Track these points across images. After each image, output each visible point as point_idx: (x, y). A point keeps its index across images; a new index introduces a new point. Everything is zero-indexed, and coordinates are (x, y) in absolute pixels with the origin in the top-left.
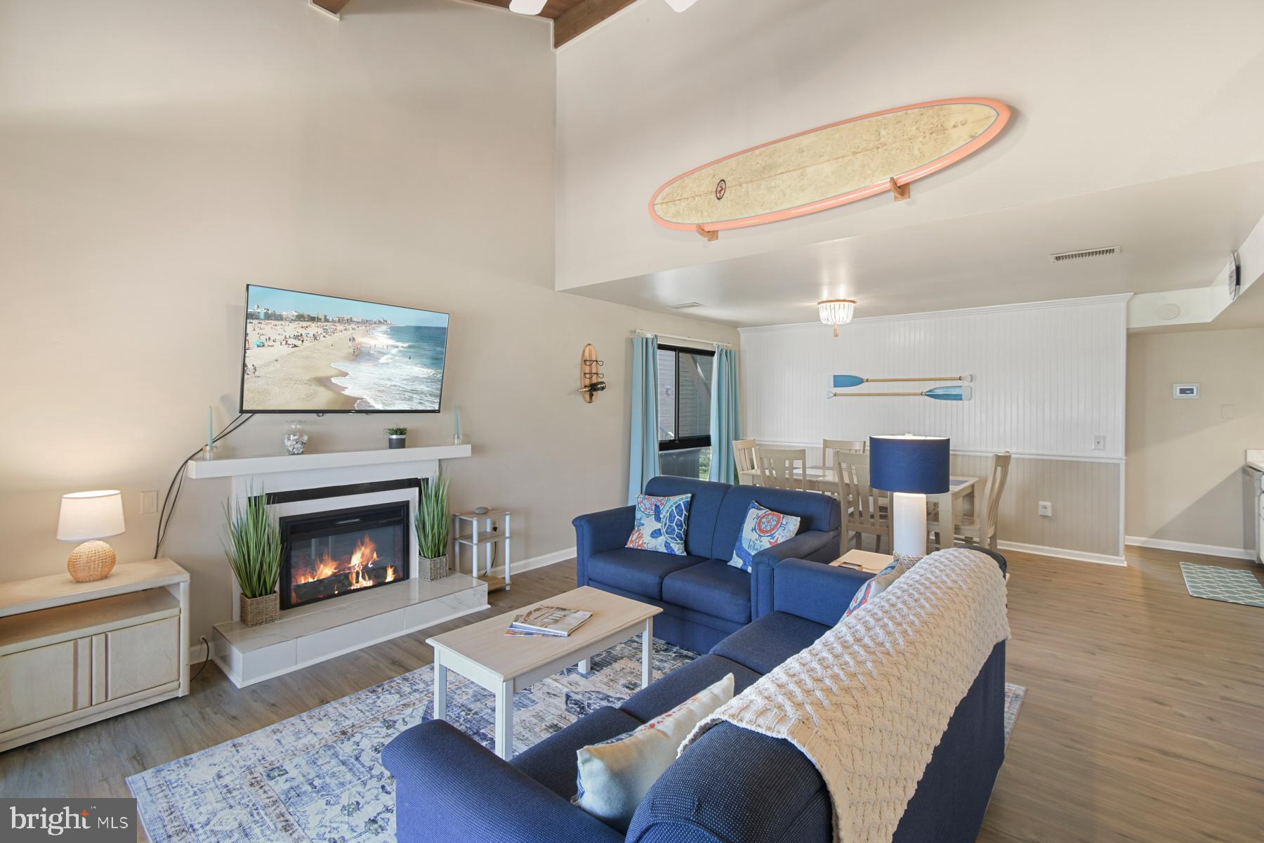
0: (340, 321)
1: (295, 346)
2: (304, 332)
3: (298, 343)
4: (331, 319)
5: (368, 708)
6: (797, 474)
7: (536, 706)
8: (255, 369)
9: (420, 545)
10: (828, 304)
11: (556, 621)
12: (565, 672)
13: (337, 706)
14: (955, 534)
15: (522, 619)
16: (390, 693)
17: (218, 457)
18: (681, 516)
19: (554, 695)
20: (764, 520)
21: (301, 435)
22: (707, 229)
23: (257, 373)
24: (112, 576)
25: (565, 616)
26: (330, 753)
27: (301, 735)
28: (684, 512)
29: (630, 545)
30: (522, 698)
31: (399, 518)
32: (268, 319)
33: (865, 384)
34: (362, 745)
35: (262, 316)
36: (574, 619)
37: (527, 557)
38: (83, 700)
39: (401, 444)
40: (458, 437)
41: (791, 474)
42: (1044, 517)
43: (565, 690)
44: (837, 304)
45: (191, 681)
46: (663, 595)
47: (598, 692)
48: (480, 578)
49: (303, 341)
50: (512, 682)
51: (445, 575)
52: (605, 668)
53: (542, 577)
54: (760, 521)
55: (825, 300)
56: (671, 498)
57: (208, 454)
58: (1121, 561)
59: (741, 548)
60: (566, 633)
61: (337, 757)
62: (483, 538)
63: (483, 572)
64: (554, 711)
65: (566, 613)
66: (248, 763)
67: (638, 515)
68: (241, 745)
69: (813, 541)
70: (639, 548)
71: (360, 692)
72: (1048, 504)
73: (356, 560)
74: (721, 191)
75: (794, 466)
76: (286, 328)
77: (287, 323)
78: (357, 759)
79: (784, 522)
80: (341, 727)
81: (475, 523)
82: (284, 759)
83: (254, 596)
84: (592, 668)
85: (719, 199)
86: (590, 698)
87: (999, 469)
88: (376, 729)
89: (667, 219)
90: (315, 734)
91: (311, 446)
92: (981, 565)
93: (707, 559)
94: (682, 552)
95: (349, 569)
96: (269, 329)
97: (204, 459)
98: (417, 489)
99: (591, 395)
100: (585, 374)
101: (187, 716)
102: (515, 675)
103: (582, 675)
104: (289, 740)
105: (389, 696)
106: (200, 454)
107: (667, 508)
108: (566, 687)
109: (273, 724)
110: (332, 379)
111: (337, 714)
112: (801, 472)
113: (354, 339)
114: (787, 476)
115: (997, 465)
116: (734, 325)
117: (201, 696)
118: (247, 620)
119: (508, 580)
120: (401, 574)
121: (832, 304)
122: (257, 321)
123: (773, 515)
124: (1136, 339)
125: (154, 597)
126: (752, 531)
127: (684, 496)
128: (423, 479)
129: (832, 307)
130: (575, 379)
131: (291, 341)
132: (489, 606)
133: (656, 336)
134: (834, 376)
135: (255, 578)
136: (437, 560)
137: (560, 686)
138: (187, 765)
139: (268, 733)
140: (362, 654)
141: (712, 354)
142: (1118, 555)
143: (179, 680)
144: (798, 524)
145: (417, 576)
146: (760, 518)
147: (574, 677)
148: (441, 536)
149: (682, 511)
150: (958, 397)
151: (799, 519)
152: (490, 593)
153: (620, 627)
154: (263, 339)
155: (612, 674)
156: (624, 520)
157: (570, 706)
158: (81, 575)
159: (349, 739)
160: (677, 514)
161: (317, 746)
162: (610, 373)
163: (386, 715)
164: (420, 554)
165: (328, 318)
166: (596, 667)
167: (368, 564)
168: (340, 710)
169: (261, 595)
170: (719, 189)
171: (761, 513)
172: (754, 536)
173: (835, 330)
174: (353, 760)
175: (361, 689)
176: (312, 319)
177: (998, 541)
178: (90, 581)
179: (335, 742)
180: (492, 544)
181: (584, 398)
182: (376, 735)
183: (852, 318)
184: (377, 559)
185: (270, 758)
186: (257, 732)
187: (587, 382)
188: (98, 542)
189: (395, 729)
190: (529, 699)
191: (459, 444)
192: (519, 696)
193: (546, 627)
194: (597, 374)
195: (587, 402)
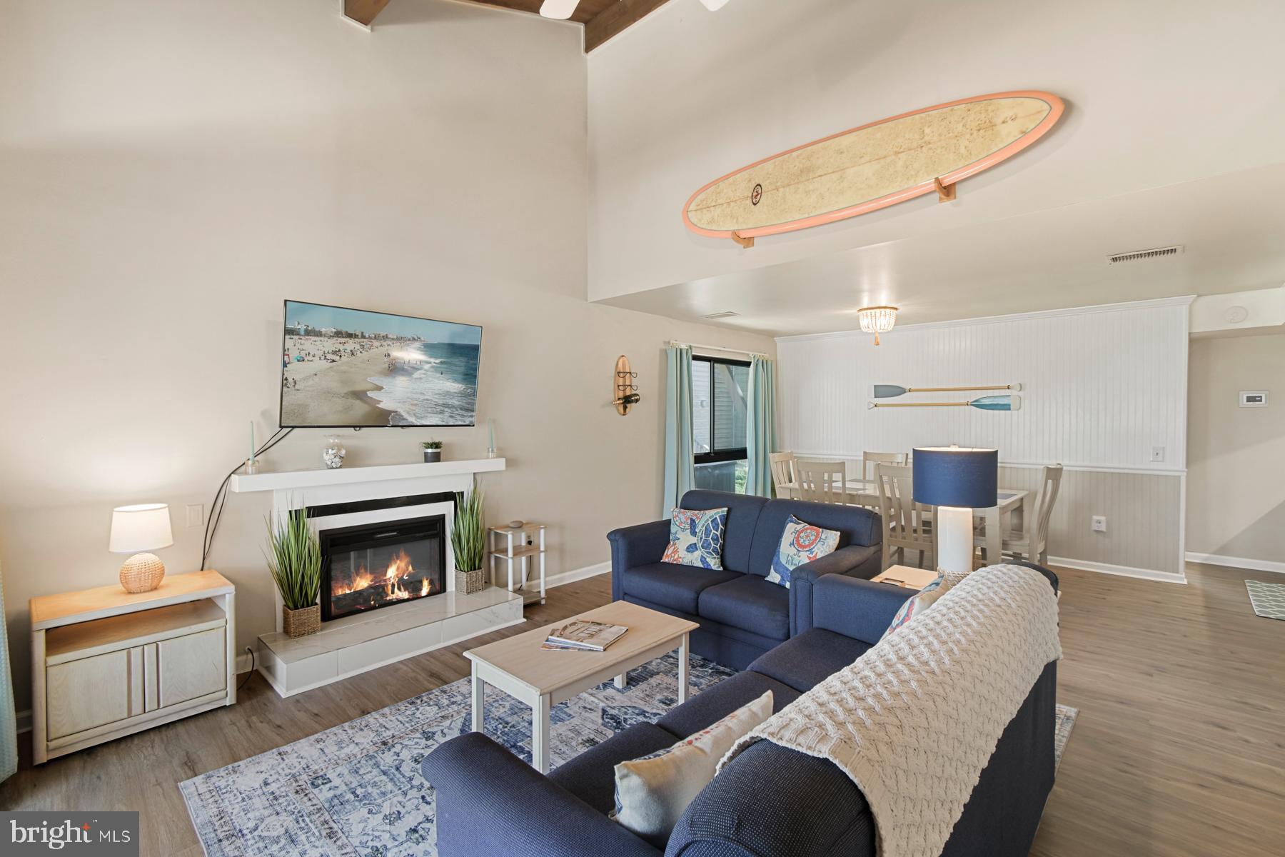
0: (376, 338)
1: (334, 361)
2: (341, 347)
3: (337, 358)
4: (367, 336)
5: (407, 720)
6: (837, 488)
7: (572, 720)
8: (295, 383)
9: (457, 559)
10: (869, 311)
11: (591, 636)
12: (601, 687)
13: (378, 716)
14: (1003, 549)
15: (557, 633)
16: (429, 705)
17: (259, 472)
18: (717, 531)
19: (590, 709)
20: (802, 535)
21: (339, 450)
22: (742, 236)
23: (297, 387)
24: (162, 587)
25: (600, 630)
26: (371, 763)
27: (343, 745)
28: (721, 526)
29: (665, 559)
30: (558, 712)
31: (436, 532)
32: (308, 335)
33: (908, 394)
34: (402, 756)
35: (302, 332)
36: (609, 634)
37: (563, 571)
38: (137, 708)
39: (436, 458)
40: (492, 450)
41: (830, 487)
42: (1098, 532)
43: (602, 705)
44: (878, 311)
45: (237, 690)
46: (700, 610)
47: (634, 707)
48: (515, 591)
49: (341, 356)
50: (548, 696)
51: (481, 588)
52: (640, 683)
53: (578, 591)
54: (798, 535)
55: (865, 306)
56: (707, 512)
57: (250, 468)
58: (1180, 578)
59: (779, 563)
60: (602, 648)
61: (378, 767)
62: (518, 551)
63: (519, 586)
64: (590, 725)
65: (601, 627)
66: (293, 771)
67: (673, 529)
68: (286, 753)
69: (853, 556)
70: (675, 562)
71: (399, 704)
72: (1102, 518)
73: (392, 573)
74: (757, 196)
75: (833, 479)
76: (325, 344)
77: (326, 339)
78: (397, 769)
79: (823, 537)
80: (381, 737)
81: (510, 537)
82: (327, 768)
83: (296, 608)
84: (628, 683)
85: (754, 204)
86: (626, 713)
87: (1050, 482)
88: (416, 740)
89: (701, 226)
90: (357, 744)
91: (349, 460)
92: (1031, 582)
93: (743, 574)
94: (719, 567)
95: (385, 581)
96: (309, 345)
97: (246, 473)
98: (453, 503)
99: (625, 408)
100: (619, 386)
101: (234, 724)
102: (550, 689)
103: (618, 690)
104: (331, 749)
105: (427, 708)
106: (243, 468)
107: (702, 522)
108: (603, 701)
109: (316, 733)
110: (368, 393)
111: (378, 725)
112: (841, 486)
113: (389, 355)
114: (826, 490)
115: (1047, 478)
116: (770, 335)
117: (247, 705)
118: (288, 631)
119: (543, 594)
120: (438, 587)
121: (873, 311)
122: (298, 337)
123: (811, 529)
124: (1198, 344)
125: (200, 608)
126: (790, 545)
127: (720, 510)
128: (459, 493)
129: (873, 314)
130: (609, 392)
131: (329, 356)
132: (525, 620)
133: (691, 347)
134: (875, 386)
135: (297, 590)
136: (473, 573)
137: (596, 701)
138: (235, 772)
139: (312, 742)
140: (401, 666)
141: (748, 364)
142: (1177, 573)
143: (226, 689)
144: (838, 538)
145: (454, 589)
146: (798, 533)
147: (610, 691)
148: (477, 550)
149: (718, 524)
150: (1006, 407)
151: (839, 533)
152: (526, 607)
153: (656, 642)
154: (303, 354)
155: (648, 689)
156: (659, 534)
157: (607, 720)
158: (133, 586)
159: (389, 750)
160: (713, 528)
161: (359, 756)
162: (644, 385)
163: (425, 727)
164: (456, 567)
165: (364, 334)
166: (632, 682)
167: (403, 576)
168: (381, 721)
169: (303, 607)
170: (755, 194)
171: (799, 527)
172: (793, 551)
173: (876, 338)
174: (393, 770)
175: (401, 700)
176: (350, 336)
177: (1049, 557)
178: (141, 592)
179: (376, 752)
180: (527, 557)
181: (618, 410)
182: (416, 746)
183: (894, 326)
184: (412, 571)
185: (314, 767)
186: (301, 741)
187: (621, 394)
188: (147, 554)
189: (434, 740)
190: (565, 713)
191: (494, 458)
192: (556, 710)
193: (582, 641)
194: (630, 386)
195: (620, 414)
